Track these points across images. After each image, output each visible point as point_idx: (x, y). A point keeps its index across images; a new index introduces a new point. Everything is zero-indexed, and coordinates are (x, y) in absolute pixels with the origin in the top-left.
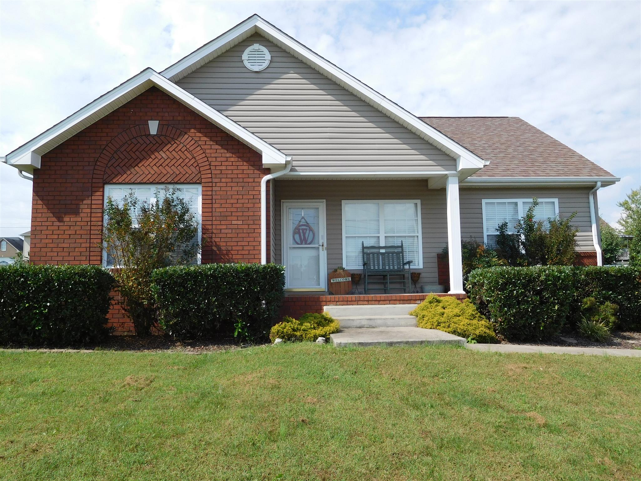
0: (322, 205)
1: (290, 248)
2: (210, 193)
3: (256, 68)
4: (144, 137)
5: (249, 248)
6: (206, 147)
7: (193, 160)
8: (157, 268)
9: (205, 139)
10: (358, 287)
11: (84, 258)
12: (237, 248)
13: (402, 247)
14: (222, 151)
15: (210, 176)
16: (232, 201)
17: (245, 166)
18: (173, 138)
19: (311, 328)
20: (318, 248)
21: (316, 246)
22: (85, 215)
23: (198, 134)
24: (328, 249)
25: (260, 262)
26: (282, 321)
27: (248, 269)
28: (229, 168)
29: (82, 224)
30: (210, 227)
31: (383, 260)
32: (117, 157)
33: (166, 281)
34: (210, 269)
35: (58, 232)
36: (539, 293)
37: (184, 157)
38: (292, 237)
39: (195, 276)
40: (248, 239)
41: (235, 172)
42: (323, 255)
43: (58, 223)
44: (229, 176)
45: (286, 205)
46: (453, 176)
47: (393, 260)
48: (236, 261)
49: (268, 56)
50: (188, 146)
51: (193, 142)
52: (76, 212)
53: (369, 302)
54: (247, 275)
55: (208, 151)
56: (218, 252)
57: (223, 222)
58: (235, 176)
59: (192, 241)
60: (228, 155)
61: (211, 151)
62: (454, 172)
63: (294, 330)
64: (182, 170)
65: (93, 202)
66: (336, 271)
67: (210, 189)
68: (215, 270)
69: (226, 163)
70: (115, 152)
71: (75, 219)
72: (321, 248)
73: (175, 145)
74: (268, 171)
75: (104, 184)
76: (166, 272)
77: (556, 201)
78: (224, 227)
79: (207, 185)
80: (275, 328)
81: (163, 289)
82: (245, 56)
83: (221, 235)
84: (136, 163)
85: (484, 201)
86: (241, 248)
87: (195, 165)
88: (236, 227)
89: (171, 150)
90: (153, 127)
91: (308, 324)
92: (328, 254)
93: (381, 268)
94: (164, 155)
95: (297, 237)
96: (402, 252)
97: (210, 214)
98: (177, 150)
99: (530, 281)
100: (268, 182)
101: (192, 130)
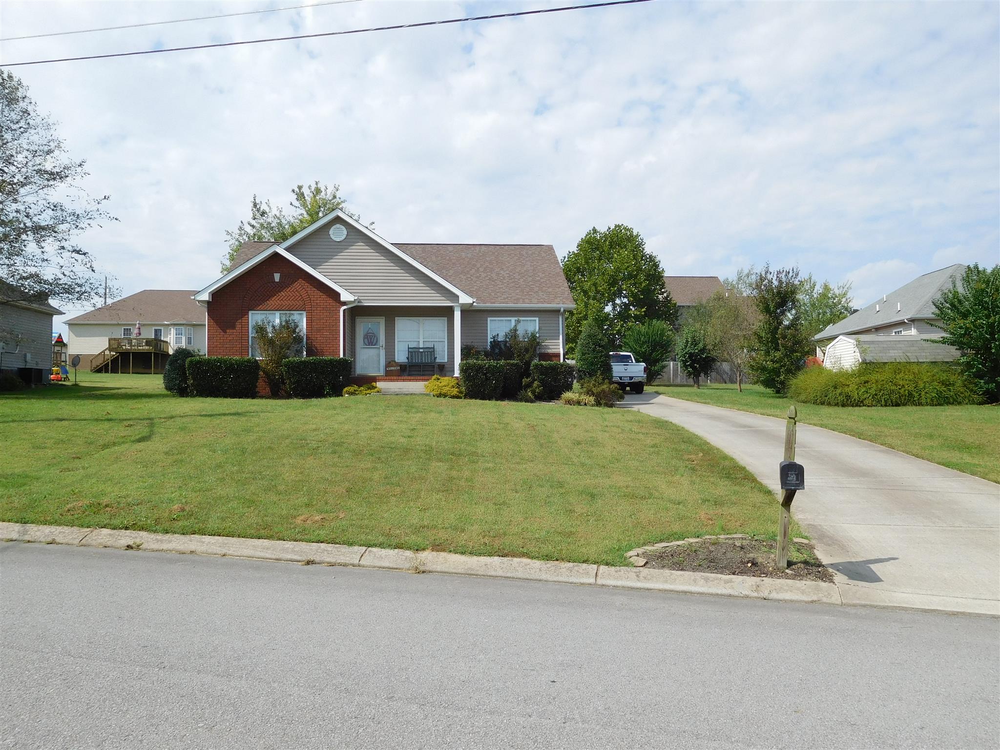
0: (382, 321)
1: (361, 348)
2: (310, 316)
3: (338, 240)
4: (271, 283)
5: (333, 348)
6: (307, 289)
7: (301, 297)
8: (285, 359)
9: (307, 284)
10: (404, 373)
11: (238, 353)
12: (327, 348)
13: (434, 348)
14: (318, 292)
15: (310, 306)
16: (323, 321)
17: (331, 301)
18: (288, 284)
19: (364, 390)
20: (379, 348)
21: (378, 346)
22: (238, 328)
23: (303, 282)
24: (385, 349)
25: (340, 356)
26: (349, 386)
27: (331, 359)
28: (321, 301)
29: (237, 333)
30: (311, 336)
31: (422, 356)
32: (256, 295)
33: (290, 365)
34: (312, 360)
35: (223, 338)
36: (485, 374)
37: (295, 295)
38: (363, 342)
39: (304, 362)
40: (333, 343)
41: (325, 304)
42: (382, 353)
43: (223, 333)
44: (321, 306)
45: (359, 320)
46: (457, 306)
47: (428, 357)
48: (326, 356)
49: (345, 232)
50: (297, 289)
51: (300, 286)
52: (233, 327)
53: (410, 380)
54: (331, 363)
55: (309, 292)
56: (315, 350)
57: (318, 333)
58: (325, 306)
59: (301, 345)
60: (321, 294)
61: (311, 292)
62: (457, 304)
63: (355, 391)
64: (294, 303)
65: (243, 321)
66: (390, 362)
67: (310, 314)
68: (315, 360)
69: (320, 299)
70: (255, 292)
71: (233, 331)
72: (381, 347)
73: (290, 288)
74: (344, 303)
75: (249, 310)
76: (290, 361)
77: (537, 319)
78: (319, 336)
79: (309, 311)
80: (346, 389)
81: (288, 370)
82: (331, 232)
83: (317, 341)
84: (267, 298)
85: (489, 319)
86: (329, 348)
87: (302, 300)
88: (325, 336)
89: (287, 291)
90: (277, 277)
91: (363, 388)
92: (386, 352)
93: (420, 361)
94: (283, 294)
95: (366, 340)
96: (434, 351)
97: (311, 329)
98: (291, 291)
99: (480, 368)
100: (344, 310)
101: (300, 280)
